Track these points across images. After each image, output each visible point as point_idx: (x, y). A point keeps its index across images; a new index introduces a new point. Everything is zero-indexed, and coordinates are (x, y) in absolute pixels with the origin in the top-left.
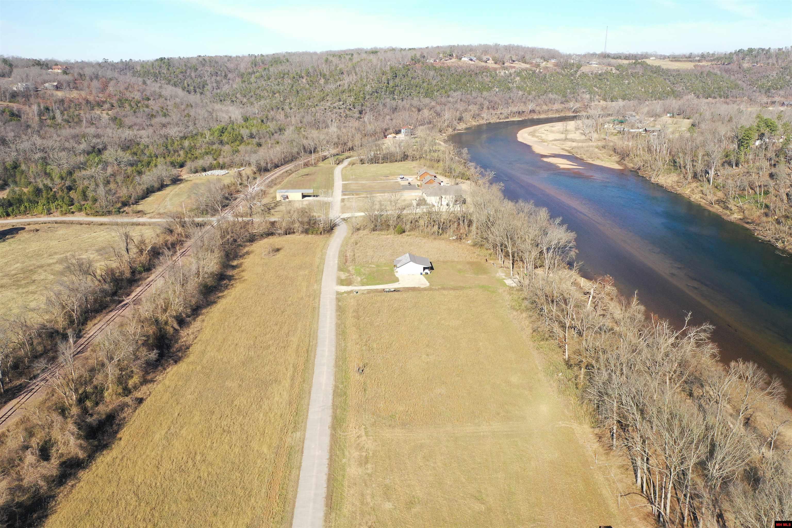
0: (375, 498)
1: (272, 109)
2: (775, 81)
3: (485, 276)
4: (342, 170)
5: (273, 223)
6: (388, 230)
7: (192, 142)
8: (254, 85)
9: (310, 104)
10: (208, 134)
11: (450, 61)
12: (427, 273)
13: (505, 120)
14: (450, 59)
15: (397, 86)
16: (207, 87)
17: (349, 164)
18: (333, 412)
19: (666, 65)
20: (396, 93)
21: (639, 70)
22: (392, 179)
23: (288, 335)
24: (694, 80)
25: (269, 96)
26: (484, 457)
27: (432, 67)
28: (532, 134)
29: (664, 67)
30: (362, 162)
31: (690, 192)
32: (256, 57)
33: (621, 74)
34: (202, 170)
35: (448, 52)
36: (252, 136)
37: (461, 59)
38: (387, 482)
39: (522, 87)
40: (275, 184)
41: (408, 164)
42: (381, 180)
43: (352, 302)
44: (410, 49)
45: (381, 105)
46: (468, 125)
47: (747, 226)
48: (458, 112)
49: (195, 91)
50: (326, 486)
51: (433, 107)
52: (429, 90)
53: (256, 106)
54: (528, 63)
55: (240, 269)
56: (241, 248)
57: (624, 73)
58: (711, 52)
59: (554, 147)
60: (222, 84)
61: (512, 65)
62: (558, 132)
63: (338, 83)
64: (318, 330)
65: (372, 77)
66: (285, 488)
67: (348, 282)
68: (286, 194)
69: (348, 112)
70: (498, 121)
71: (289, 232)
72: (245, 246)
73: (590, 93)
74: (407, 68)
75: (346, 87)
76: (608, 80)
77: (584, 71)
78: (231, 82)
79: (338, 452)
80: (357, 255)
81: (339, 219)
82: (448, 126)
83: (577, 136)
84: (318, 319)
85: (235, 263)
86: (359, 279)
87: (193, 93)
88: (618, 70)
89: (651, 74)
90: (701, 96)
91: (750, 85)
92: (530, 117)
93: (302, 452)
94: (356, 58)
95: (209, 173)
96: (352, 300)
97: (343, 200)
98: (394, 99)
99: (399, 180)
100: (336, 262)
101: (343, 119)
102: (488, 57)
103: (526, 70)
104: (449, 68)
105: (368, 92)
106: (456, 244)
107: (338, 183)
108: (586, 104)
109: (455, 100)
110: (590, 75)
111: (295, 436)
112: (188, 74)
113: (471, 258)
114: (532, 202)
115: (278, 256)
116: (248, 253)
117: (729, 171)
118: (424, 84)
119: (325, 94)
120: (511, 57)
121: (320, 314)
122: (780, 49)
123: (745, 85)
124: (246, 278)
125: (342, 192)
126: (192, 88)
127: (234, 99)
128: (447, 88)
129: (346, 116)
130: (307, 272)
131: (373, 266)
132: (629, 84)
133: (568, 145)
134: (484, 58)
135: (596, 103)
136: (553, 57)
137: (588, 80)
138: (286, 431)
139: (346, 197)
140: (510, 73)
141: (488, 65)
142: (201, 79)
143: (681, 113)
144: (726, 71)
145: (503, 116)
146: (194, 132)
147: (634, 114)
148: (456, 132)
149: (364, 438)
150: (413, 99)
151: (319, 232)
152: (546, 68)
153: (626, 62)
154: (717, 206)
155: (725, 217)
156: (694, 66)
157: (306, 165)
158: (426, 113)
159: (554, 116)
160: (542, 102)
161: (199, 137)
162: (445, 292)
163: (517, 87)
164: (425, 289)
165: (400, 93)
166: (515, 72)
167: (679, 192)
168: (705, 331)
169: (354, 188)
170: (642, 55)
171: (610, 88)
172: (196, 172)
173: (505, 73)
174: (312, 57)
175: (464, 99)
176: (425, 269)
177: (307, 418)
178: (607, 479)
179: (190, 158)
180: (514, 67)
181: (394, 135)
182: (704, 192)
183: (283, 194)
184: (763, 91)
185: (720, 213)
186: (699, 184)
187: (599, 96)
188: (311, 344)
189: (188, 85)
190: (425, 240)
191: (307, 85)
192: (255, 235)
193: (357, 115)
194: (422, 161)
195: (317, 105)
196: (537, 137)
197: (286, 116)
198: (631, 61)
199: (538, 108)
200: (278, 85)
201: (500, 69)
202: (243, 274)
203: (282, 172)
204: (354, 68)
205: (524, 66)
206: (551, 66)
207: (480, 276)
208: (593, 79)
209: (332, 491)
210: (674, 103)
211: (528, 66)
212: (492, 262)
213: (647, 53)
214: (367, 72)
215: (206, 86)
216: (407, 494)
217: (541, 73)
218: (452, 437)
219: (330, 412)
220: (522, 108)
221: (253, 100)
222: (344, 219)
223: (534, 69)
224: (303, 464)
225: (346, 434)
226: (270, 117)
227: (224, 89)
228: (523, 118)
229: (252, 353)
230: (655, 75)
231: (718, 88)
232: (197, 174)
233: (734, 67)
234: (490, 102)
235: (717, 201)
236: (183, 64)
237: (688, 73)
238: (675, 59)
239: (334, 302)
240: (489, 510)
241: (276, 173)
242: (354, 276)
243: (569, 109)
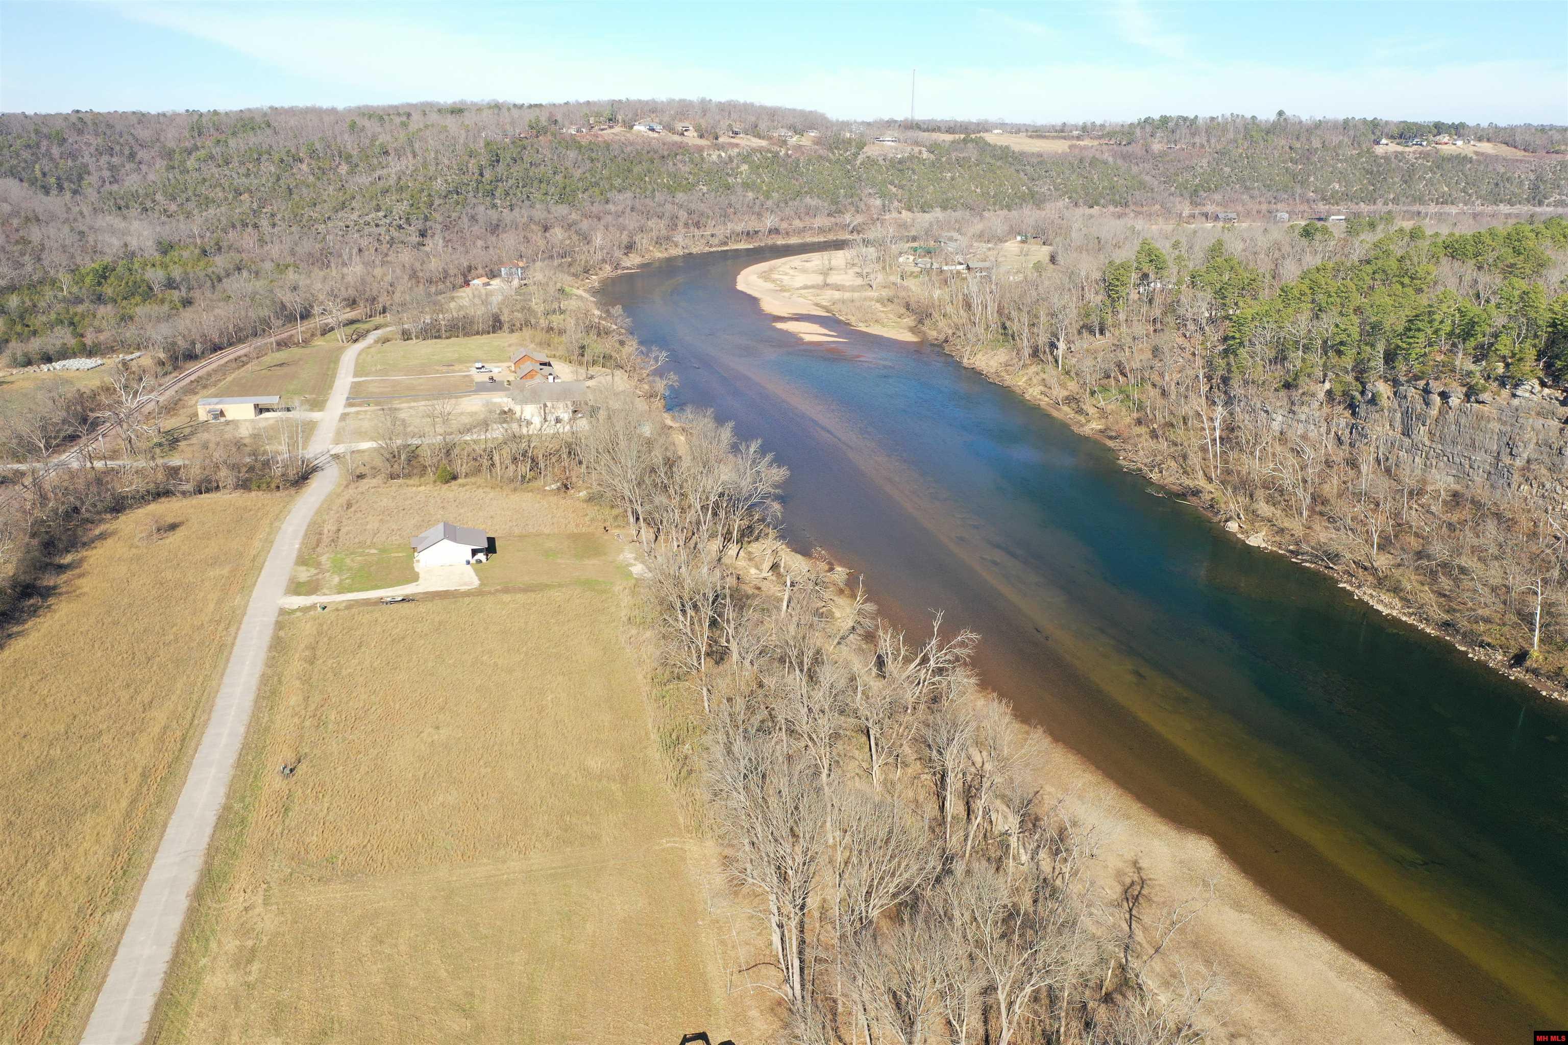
0: (250, 1032)
1: (234, 226)
2: (1206, 176)
3: (595, 561)
4: (359, 354)
5: (173, 472)
6: (422, 476)
7: (27, 299)
8: (195, 175)
9: (315, 215)
10: (65, 279)
11: (609, 131)
12: (480, 561)
13: (720, 249)
14: (611, 127)
15: (501, 180)
16: (87, 179)
17: (376, 342)
18: (206, 862)
19: (1021, 144)
20: (497, 195)
21: (971, 152)
22: (459, 371)
23: (147, 707)
24: (1067, 172)
25: (226, 199)
26: (498, 923)
27: (573, 143)
28: (765, 275)
29: (1016, 148)
30: (406, 336)
31: (1026, 382)
32: (201, 115)
33: (938, 160)
34: (42, 359)
35: (607, 113)
36: (170, 284)
37: (631, 127)
38: (285, 995)
39: (754, 183)
40: (205, 387)
41: (502, 339)
42: (437, 372)
43: (308, 629)
44: (530, 106)
45: (465, 219)
46: (647, 258)
47: (1110, 444)
48: (625, 233)
49: (61, 188)
50: (147, 1018)
51: (575, 223)
52: (568, 189)
53: (198, 219)
54: (763, 138)
55: (77, 571)
56: (89, 526)
57: (944, 159)
58: (1098, 123)
59: (801, 300)
60: (123, 171)
61: (733, 140)
62: (814, 272)
63: (379, 173)
64: (217, 692)
65: (446, 162)
66: (57, 1033)
67: (312, 587)
68: (219, 407)
69: (395, 234)
70: (707, 249)
71: (206, 486)
72: (101, 521)
73: (883, 196)
74: (520, 143)
75: (392, 181)
76: (914, 172)
77: (869, 154)
78: (143, 167)
79: (195, 945)
80: (344, 530)
81: (327, 456)
82: (604, 261)
83: (847, 278)
84: (225, 669)
85: (68, 559)
86: (336, 580)
87: (54, 192)
88: (932, 152)
89: (992, 161)
90: (1081, 201)
91: (1165, 182)
92: (770, 242)
93: (115, 953)
94: (416, 123)
95: (58, 365)
96: (308, 625)
97: (344, 417)
98: (494, 206)
99: (473, 371)
100: (297, 546)
101: (385, 247)
102: (687, 124)
103: (760, 150)
104: (608, 146)
105: (437, 192)
106: (553, 499)
107: (344, 380)
108: (875, 216)
109: (620, 208)
110: (881, 162)
111: (108, 920)
112: (43, 149)
113: (577, 525)
114: (710, 411)
115: (171, 539)
116: (103, 536)
117: (1085, 342)
118: (557, 177)
119: (348, 196)
120: (730, 125)
121: (232, 659)
122: (1212, 119)
123: (1156, 183)
124: (85, 590)
125: (348, 399)
126: (53, 180)
127: (149, 204)
128: (604, 184)
129: (392, 242)
130: (225, 571)
131: (373, 551)
132: (953, 179)
133: (827, 297)
134: (679, 127)
135: (895, 215)
136: (812, 127)
137: (879, 172)
138: (89, 912)
139: (353, 409)
140: (730, 157)
141: (685, 139)
142: (74, 160)
143: (1040, 235)
144: (1125, 157)
145: (716, 241)
146: (35, 278)
147: (955, 235)
148: (619, 272)
149: (259, 909)
150: (532, 206)
151: (273, 486)
152: (799, 147)
153: (949, 137)
154: (1066, 408)
155: (1075, 429)
156: (1070, 147)
157: (282, 345)
158: (558, 234)
159: (816, 239)
160: (792, 213)
161: (47, 288)
162: (507, 598)
163: (743, 183)
164: (467, 594)
165: (507, 194)
166: (739, 154)
167: (1006, 384)
168: (963, 644)
169: (375, 390)
170: (978, 124)
171: (919, 187)
172: (29, 363)
173: (720, 156)
174: (321, 120)
175: (638, 206)
176: (474, 552)
177: (144, 880)
178: (723, 943)
179: (18, 334)
180: (737, 145)
181: (485, 280)
182: (1047, 382)
183: (212, 407)
184: (1187, 195)
185: (1069, 422)
186: (1040, 367)
187: (900, 201)
188: (196, 722)
189: (44, 175)
190: (492, 494)
191: (311, 177)
192: (123, 498)
193: (415, 239)
194: (527, 333)
195: (329, 218)
196: (774, 281)
197: (262, 241)
198: (957, 136)
199: (784, 225)
200: (247, 175)
201: (709, 147)
202: (78, 582)
203: (226, 359)
204: (411, 143)
205: (756, 142)
206: (809, 143)
207: (586, 562)
208: (888, 169)
209: (161, 1027)
210: (1029, 215)
211: (764, 143)
212: (616, 531)
213: (986, 122)
214: (437, 152)
215: (86, 176)
216: (318, 1015)
217: (789, 156)
218: (443, 890)
219: (198, 862)
220: (752, 224)
221: (191, 206)
222: (336, 457)
223: (776, 148)
224: (110, 980)
225: (223, 904)
226: (224, 244)
227: (127, 184)
228: (756, 245)
229: (56, 752)
230: (999, 163)
231: (1110, 189)
232: (30, 369)
233: (1136, 149)
234: (690, 213)
235: (1067, 398)
236: (31, 128)
237: (1059, 161)
238: (1037, 133)
239: (269, 632)
240: (479, 1029)
241: (210, 363)
242: (328, 574)
243: (844, 227)
